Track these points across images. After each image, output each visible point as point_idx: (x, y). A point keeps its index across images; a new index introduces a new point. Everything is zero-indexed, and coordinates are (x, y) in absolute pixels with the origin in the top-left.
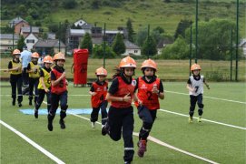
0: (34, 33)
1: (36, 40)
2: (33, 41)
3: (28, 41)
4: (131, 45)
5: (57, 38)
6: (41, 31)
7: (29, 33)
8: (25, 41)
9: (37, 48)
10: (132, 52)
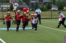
0: (17, 3)
1: (18, 5)
2: (17, 5)
3: (15, 6)
4: (54, 6)
5: (26, 4)
6: (20, 1)
7: (15, 3)
8: (13, 6)
9: (18, 8)
10: (55, 8)
